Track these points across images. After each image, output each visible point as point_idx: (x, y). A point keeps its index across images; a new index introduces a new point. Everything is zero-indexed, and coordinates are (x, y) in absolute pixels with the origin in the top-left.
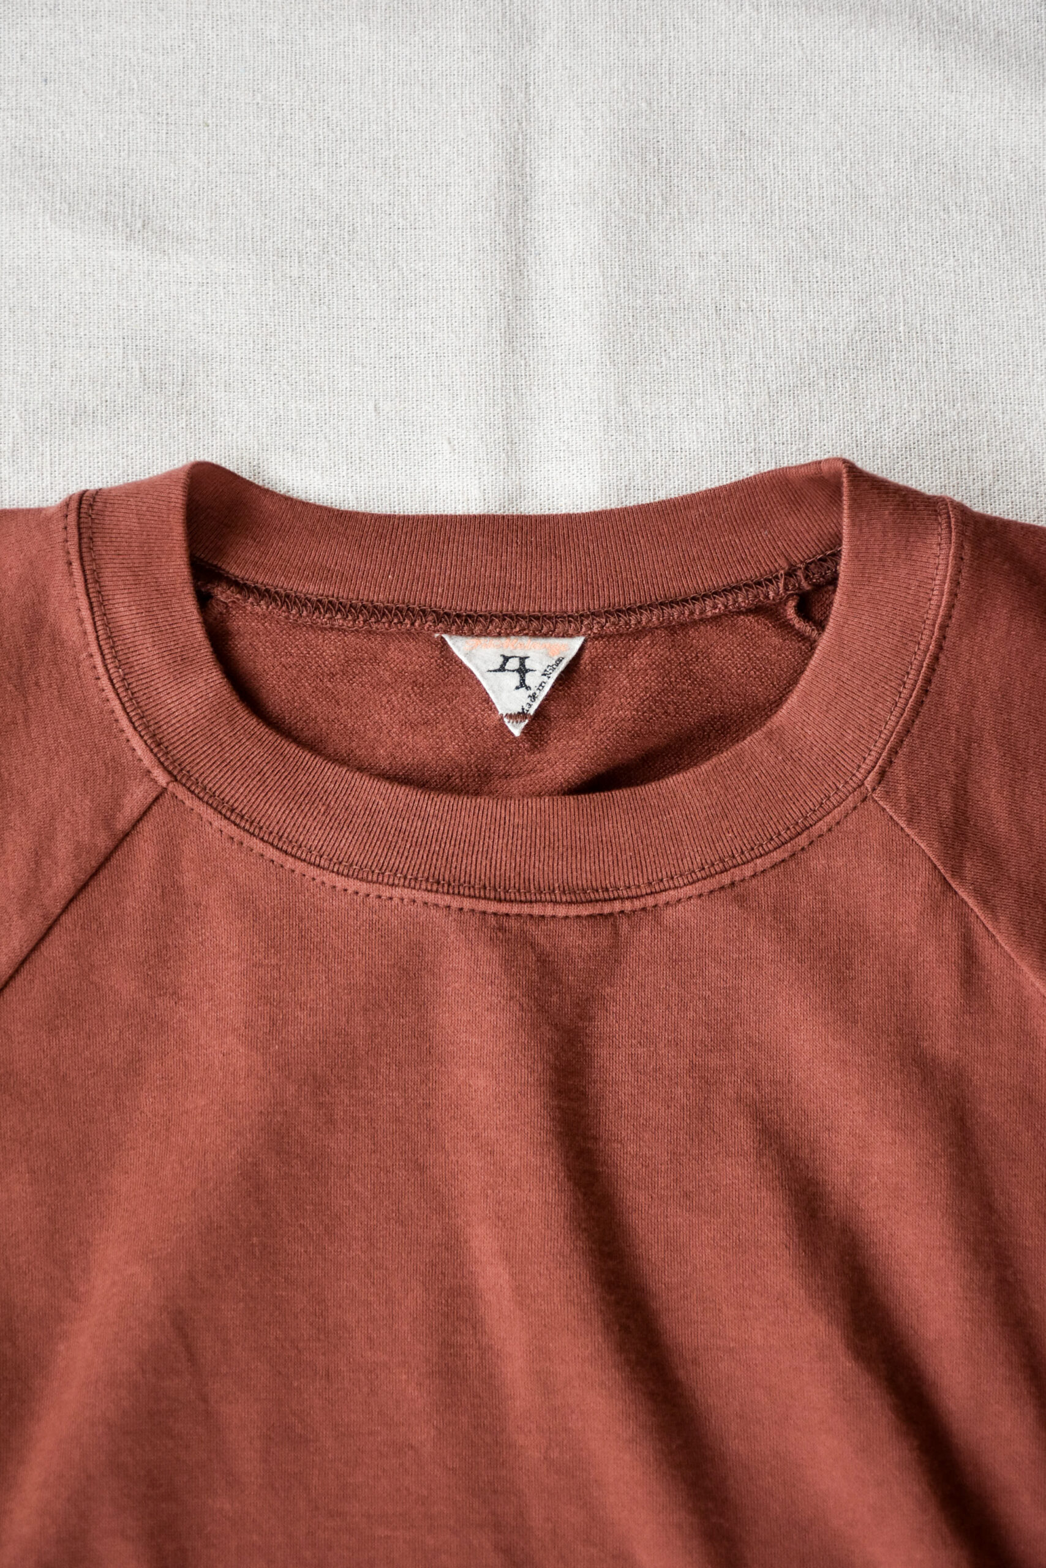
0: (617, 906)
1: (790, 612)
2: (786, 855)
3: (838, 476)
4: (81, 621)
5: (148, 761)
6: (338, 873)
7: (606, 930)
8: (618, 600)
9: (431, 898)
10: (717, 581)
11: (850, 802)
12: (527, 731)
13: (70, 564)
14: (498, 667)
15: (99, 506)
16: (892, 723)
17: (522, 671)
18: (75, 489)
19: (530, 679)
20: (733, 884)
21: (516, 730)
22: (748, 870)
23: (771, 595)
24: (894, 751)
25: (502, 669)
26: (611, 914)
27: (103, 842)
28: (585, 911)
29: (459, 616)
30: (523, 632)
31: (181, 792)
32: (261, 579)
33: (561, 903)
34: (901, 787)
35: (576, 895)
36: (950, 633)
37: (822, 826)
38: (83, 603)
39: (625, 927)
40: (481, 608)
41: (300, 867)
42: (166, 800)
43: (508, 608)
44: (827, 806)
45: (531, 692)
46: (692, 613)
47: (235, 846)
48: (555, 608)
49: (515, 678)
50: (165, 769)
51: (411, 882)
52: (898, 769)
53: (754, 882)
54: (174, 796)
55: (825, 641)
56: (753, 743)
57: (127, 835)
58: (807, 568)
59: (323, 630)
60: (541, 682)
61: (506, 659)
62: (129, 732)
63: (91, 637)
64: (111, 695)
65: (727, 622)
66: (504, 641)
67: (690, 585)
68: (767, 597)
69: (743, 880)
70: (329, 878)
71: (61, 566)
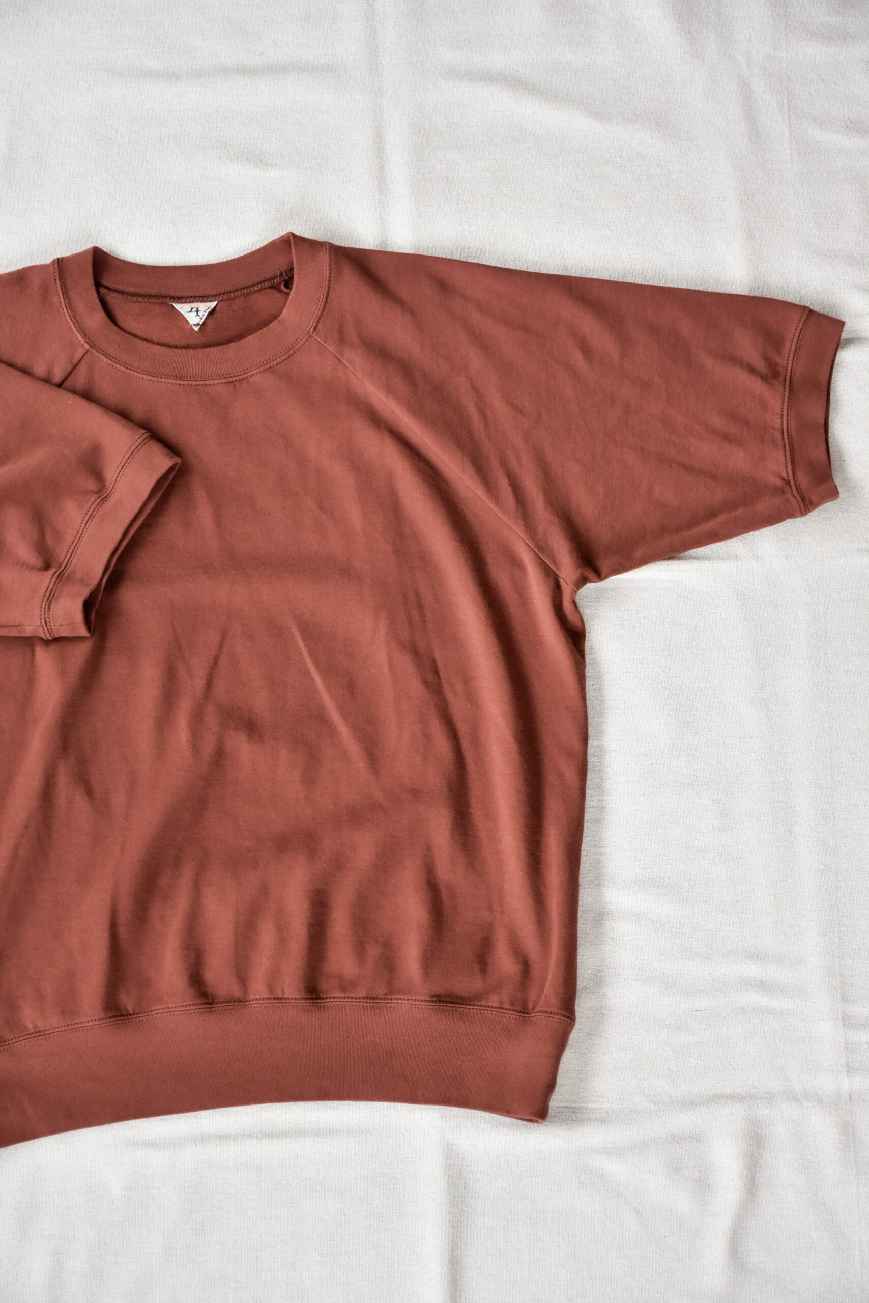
0: (234, 378)
1: (282, 287)
2: (287, 357)
3: (289, 237)
4: (60, 299)
5: (82, 341)
6: (144, 374)
7: (231, 386)
8: (227, 289)
9: (174, 381)
10: (257, 280)
11: (305, 339)
12: (200, 329)
13: (56, 280)
14: (189, 310)
15: (64, 261)
16: (317, 313)
17: (197, 311)
18: (55, 257)
19: (199, 313)
20: (270, 368)
21: (196, 329)
22: (275, 363)
23: (276, 282)
24: (318, 322)
25: (191, 311)
26: (233, 381)
27: (69, 367)
28: (223, 381)
29: (177, 297)
30: (198, 301)
31: (93, 351)
32: (115, 286)
33: (215, 379)
34: (321, 332)
35: (220, 377)
36: (332, 283)
37: (298, 347)
38: (60, 292)
39: (237, 383)
40: (185, 295)
41: (132, 372)
42: (89, 354)
43: (193, 294)
44: (298, 340)
45: (200, 317)
46: (250, 290)
47: (111, 367)
48: (207, 293)
49: (195, 313)
50: (88, 343)
51: (168, 377)
52: (320, 327)
53: (277, 366)
54: (91, 352)
55: (292, 293)
56: (274, 324)
57: (77, 365)
58: (286, 272)
59: (135, 302)
60: (204, 314)
61: (192, 309)
62: (76, 332)
63: (63, 303)
64: (70, 321)
65: (262, 292)
66: (192, 304)
67: (250, 282)
68: (274, 282)
69: (274, 366)
70: (141, 376)
71: (53, 281)
